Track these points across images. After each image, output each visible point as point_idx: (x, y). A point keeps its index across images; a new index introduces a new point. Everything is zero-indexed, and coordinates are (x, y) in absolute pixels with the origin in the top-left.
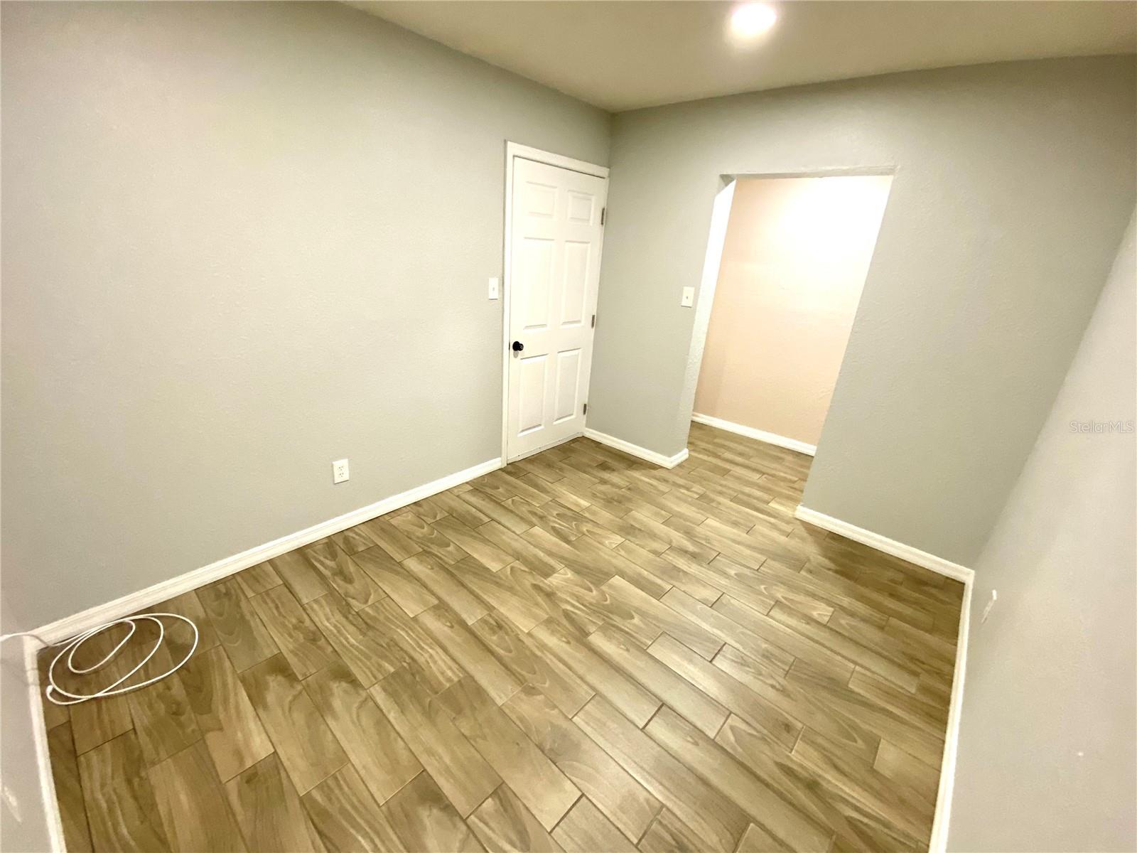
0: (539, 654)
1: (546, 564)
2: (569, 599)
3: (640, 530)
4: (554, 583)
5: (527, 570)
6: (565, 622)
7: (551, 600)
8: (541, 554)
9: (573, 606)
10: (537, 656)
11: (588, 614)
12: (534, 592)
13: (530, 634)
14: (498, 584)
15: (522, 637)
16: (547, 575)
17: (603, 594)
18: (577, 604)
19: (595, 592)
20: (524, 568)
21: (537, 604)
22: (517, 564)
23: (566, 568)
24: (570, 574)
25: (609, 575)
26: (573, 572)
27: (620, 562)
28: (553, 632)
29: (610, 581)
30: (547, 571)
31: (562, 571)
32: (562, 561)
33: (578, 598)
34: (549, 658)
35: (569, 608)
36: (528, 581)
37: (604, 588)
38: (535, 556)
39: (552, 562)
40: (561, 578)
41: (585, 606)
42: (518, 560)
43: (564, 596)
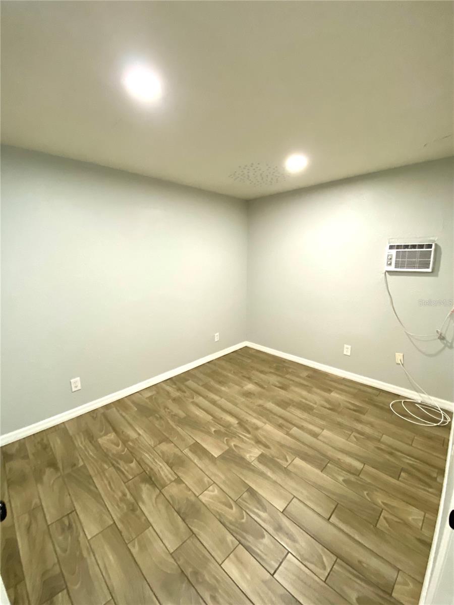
0: (260, 417)
1: (265, 464)
2: (248, 440)
3: (178, 513)
4: (257, 450)
5: (276, 459)
6: (250, 429)
7: (258, 439)
8: (269, 474)
9: (245, 436)
10: (260, 415)
11: (238, 432)
12: (268, 443)
13: (265, 423)
14: (291, 448)
15: (267, 422)
16: (262, 455)
17: (228, 444)
18: (243, 437)
19: (232, 444)
20: (278, 460)
21: (265, 437)
22: (285, 464)
23: (250, 461)
24: (247, 456)
25: (222, 457)
26: (245, 458)
27: (212, 469)
28: (254, 424)
29: (223, 452)
30: (262, 458)
31: (253, 459)
32: (253, 468)
33: (242, 440)
34: (255, 415)
35: (248, 435)
36: (273, 452)
37: (227, 448)
38: (274, 472)
39: (261, 467)
40: (252, 454)
41: (239, 437)
42: (285, 468)
43: (250, 441)
